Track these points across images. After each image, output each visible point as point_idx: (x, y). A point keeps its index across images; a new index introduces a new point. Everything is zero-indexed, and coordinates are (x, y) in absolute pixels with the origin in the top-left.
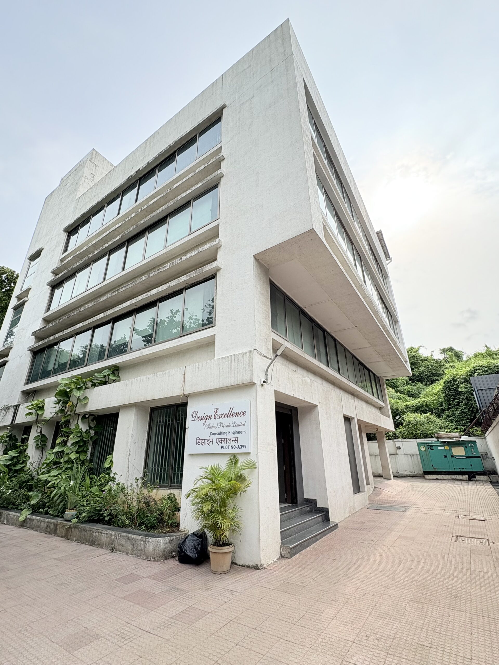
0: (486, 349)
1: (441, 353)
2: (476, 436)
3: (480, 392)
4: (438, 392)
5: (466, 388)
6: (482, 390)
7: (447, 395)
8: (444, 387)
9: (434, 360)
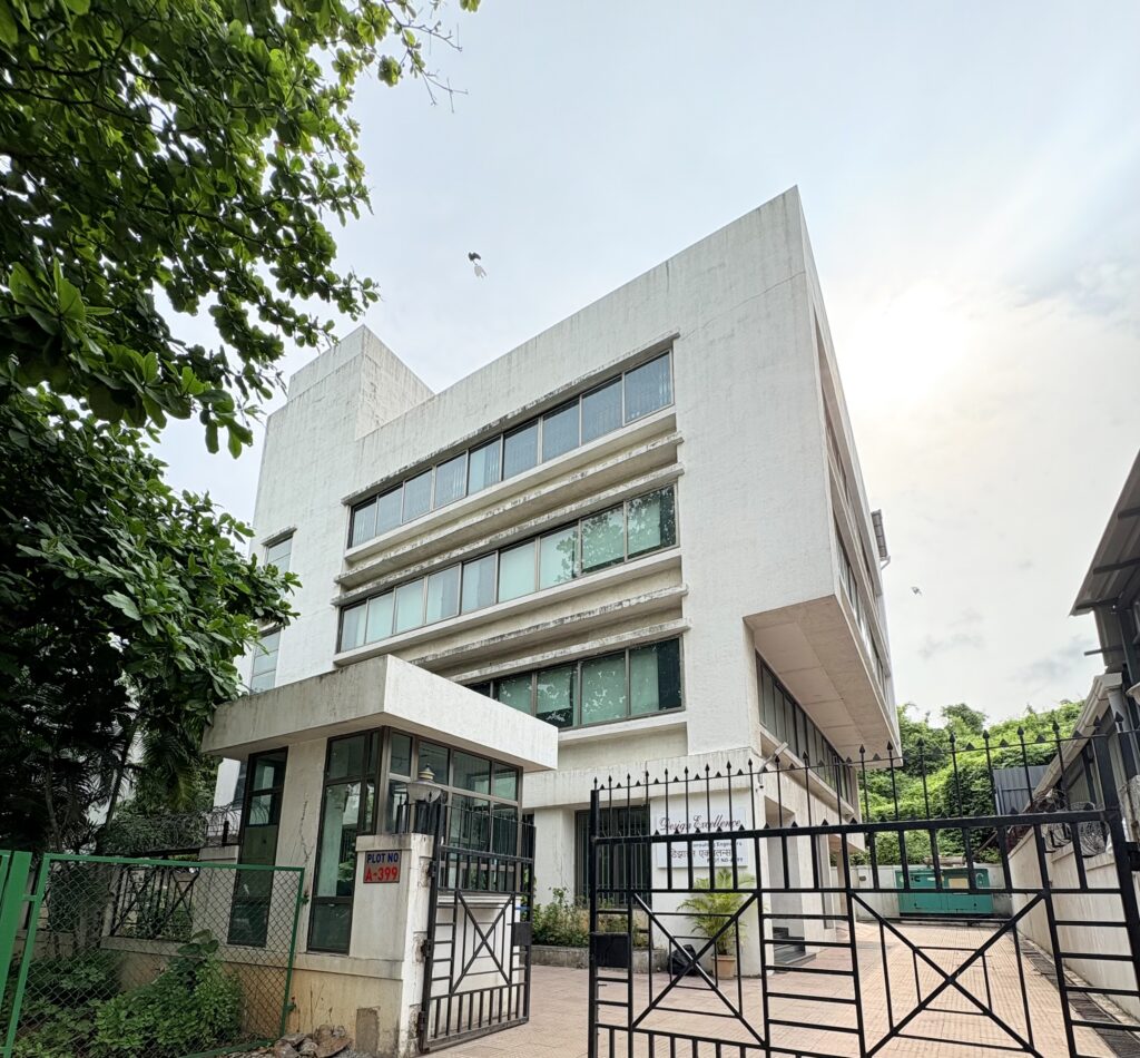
0: (1027, 714)
1: (944, 715)
2: (989, 862)
3: (1006, 794)
4: (936, 790)
5: (983, 786)
6: (1009, 791)
7: (950, 797)
8: (947, 783)
9: (931, 731)
